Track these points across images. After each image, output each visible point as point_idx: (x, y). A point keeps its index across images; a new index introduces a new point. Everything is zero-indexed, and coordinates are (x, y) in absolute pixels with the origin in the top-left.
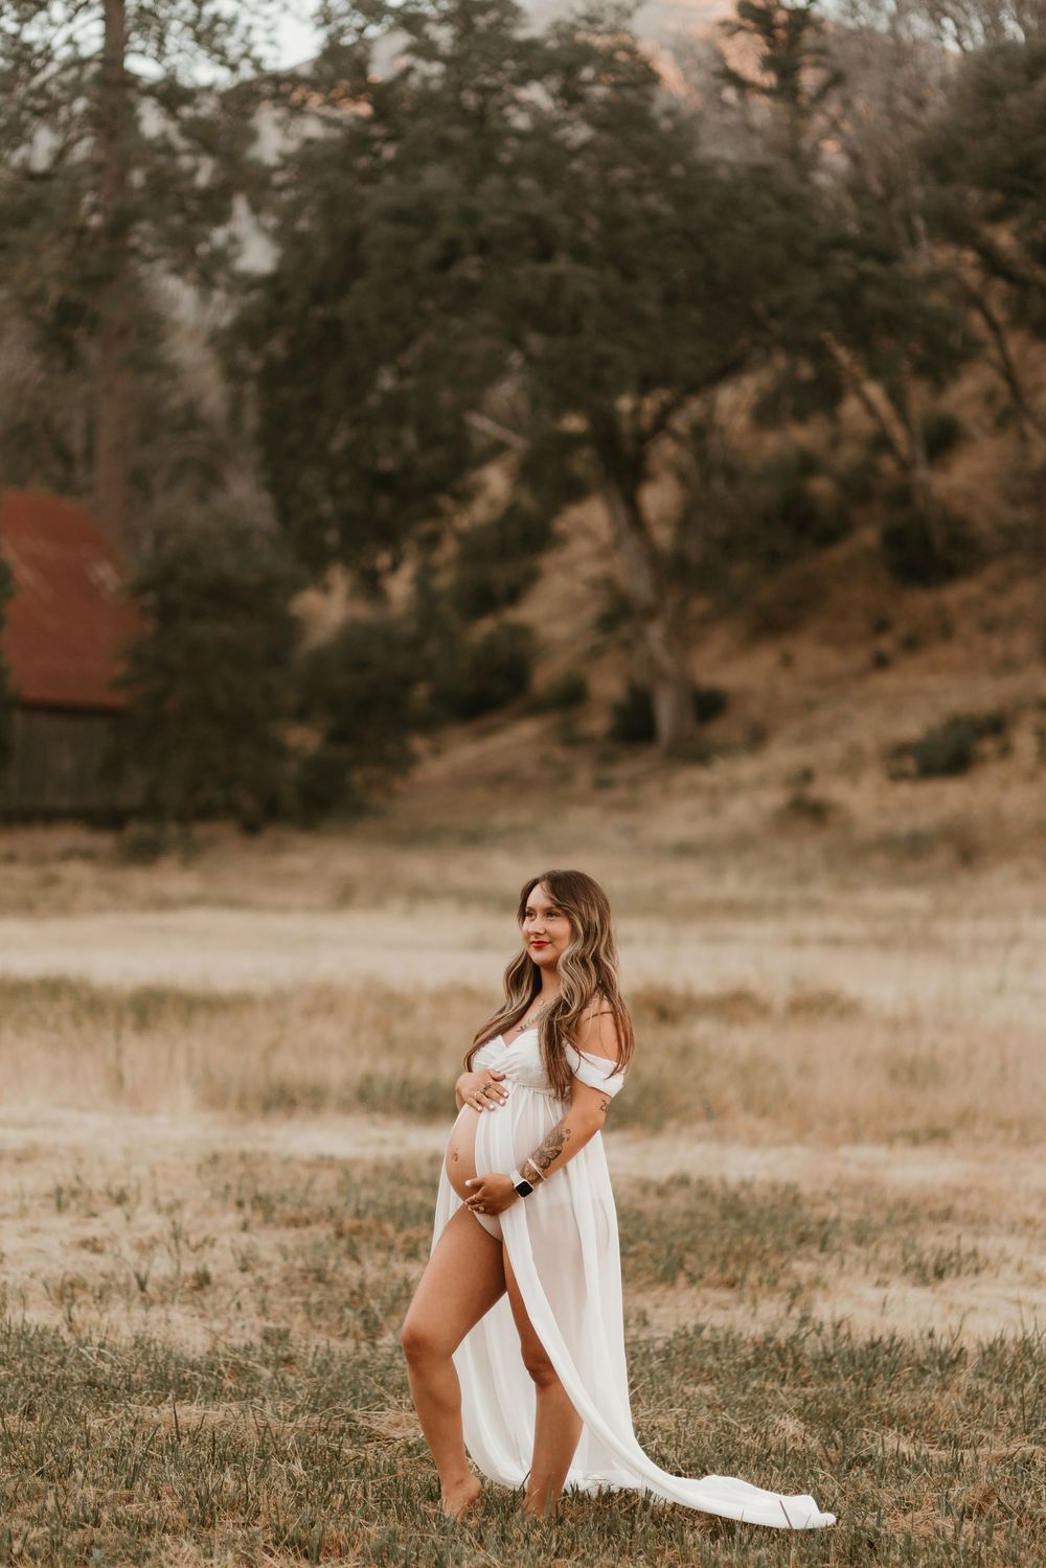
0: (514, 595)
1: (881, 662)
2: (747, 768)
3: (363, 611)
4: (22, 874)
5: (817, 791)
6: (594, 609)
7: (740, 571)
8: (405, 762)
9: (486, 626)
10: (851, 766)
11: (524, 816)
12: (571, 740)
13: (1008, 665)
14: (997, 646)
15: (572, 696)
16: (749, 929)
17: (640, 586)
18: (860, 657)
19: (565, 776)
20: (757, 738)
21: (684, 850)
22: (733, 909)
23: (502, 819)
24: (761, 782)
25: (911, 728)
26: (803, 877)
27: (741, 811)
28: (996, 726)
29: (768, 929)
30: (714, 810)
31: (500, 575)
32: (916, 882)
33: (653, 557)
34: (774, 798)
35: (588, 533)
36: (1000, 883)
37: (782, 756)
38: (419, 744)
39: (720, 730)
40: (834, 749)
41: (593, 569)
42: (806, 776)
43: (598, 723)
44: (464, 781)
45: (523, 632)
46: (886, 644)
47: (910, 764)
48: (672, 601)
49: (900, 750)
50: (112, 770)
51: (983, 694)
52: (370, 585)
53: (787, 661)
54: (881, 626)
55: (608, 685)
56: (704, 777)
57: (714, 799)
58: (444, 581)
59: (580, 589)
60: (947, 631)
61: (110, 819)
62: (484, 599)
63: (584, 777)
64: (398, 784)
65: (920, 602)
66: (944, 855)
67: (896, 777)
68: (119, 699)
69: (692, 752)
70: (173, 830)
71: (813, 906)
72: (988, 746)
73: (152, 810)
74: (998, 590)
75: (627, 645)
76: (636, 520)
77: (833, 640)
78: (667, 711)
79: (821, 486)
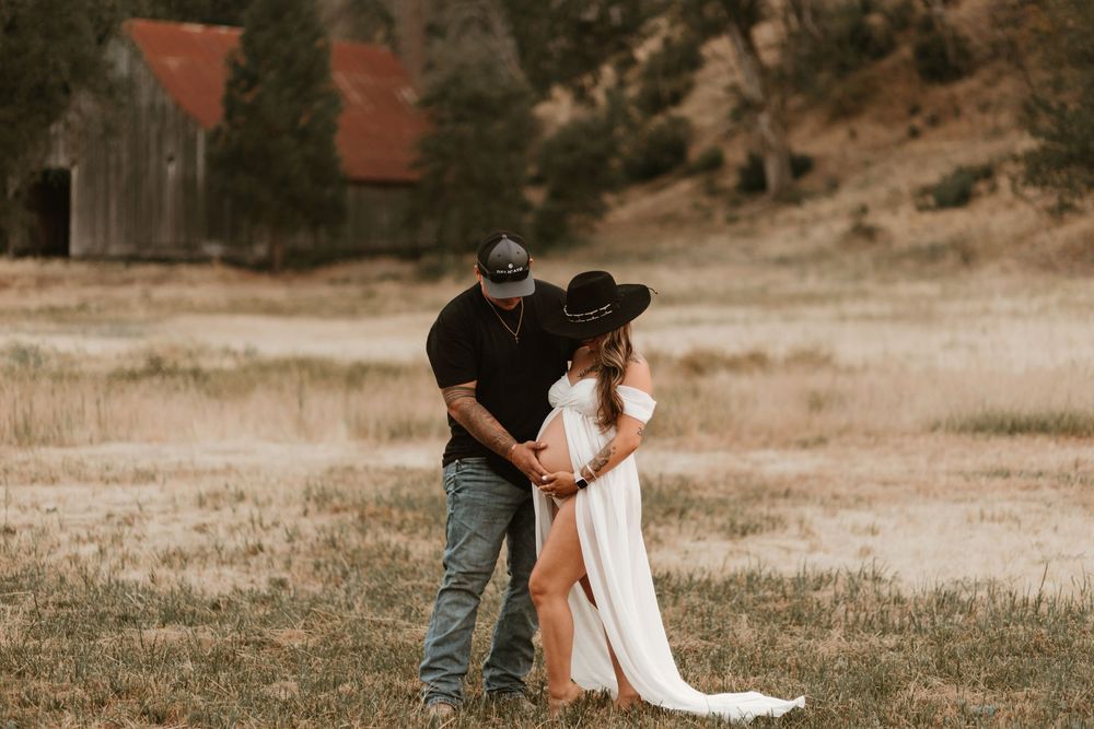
0: (676, 98)
1: (914, 134)
2: (826, 206)
3: (582, 113)
4: (353, 291)
5: (870, 220)
6: (727, 108)
7: (824, 77)
8: (599, 211)
9: (659, 120)
10: (892, 203)
11: (680, 242)
12: (712, 191)
13: (997, 132)
14: (989, 119)
15: (714, 163)
16: (815, 312)
17: (753, 90)
18: (901, 131)
19: (708, 215)
20: (833, 186)
21: (783, 262)
22: (810, 299)
23: (665, 245)
24: (835, 214)
25: (931, 177)
26: (859, 276)
27: (821, 235)
28: (987, 173)
29: (829, 310)
30: (803, 234)
31: (666, 87)
32: (934, 277)
33: (763, 71)
34: (842, 226)
35: (718, 57)
36: (988, 276)
37: (848, 197)
38: (609, 198)
39: (808, 182)
40: (881, 192)
41: (725, 80)
42: (864, 210)
43: (730, 180)
44: (642, 221)
45: (681, 122)
46: (917, 122)
47: (931, 200)
48: (775, 99)
49: (925, 191)
50: (412, 221)
51: (978, 152)
52: (581, 96)
53: (853, 135)
54: (914, 110)
55: (736, 155)
56: (797, 213)
57: (803, 227)
58: (632, 92)
59: (721, 94)
60: (957, 112)
61: (411, 254)
62: (656, 102)
63: (720, 215)
64: (598, 225)
65: (940, 93)
66: (952, 259)
67: (922, 208)
68: (414, 175)
69: (791, 197)
70: (450, 259)
71: (863, 295)
72: (982, 186)
73: (439, 247)
74: (989, 84)
75: (749, 129)
76: (750, 48)
77: (882, 120)
78: (773, 171)
79: (875, 20)
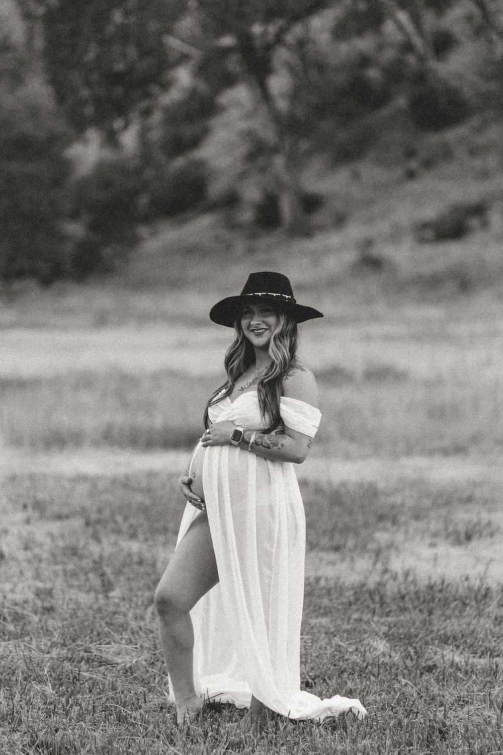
0: (196, 142)
1: (411, 175)
2: (334, 239)
3: (108, 155)
5: (376, 251)
6: (243, 149)
7: (327, 125)
8: (134, 242)
9: (179, 163)
10: (395, 237)
12: (232, 226)
13: (485, 174)
14: (478, 163)
15: (231, 200)
17: (269, 134)
18: (399, 172)
19: (228, 247)
20: (340, 221)
23: (192, 273)
24: (343, 247)
25: (430, 212)
26: (368, 301)
27: (332, 264)
28: (479, 210)
29: (350, 332)
30: (316, 264)
31: (188, 131)
33: (276, 118)
34: (350, 256)
35: (238, 103)
36: (483, 301)
37: (355, 231)
38: (142, 230)
39: (318, 218)
40: (383, 227)
41: (243, 125)
42: (369, 243)
43: (246, 215)
44: (170, 251)
45: (201, 164)
46: (414, 164)
47: (429, 234)
48: (288, 142)
49: (425, 226)
52: (111, 139)
53: (356, 176)
54: (410, 154)
55: (252, 193)
56: (309, 245)
57: (316, 258)
58: (156, 135)
59: (234, 137)
60: (448, 156)
62: (178, 145)
63: (240, 246)
64: (132, 255)
65: (433, 139)
66: (450, 287)
67: (422, 241)
69: (303, 231)
71: (375, 318)
72: (474, 222)
74: (479, 130)
76: (266, 96)
77: (382, 162)
78: (287, 207)
79: (373, 74)
